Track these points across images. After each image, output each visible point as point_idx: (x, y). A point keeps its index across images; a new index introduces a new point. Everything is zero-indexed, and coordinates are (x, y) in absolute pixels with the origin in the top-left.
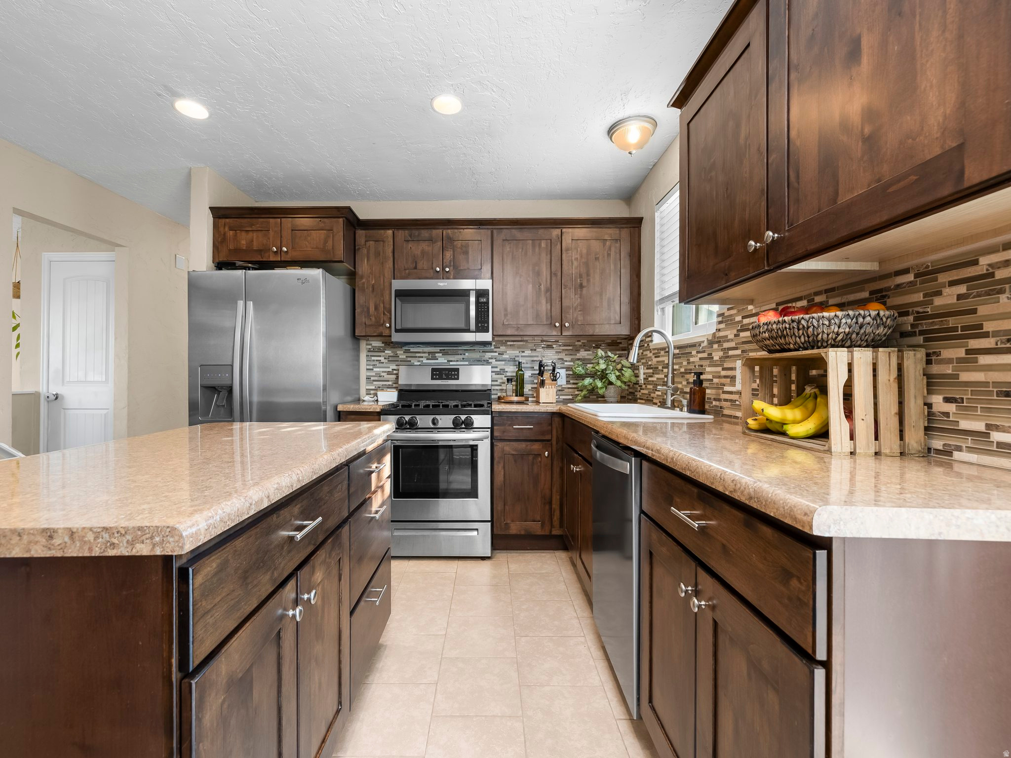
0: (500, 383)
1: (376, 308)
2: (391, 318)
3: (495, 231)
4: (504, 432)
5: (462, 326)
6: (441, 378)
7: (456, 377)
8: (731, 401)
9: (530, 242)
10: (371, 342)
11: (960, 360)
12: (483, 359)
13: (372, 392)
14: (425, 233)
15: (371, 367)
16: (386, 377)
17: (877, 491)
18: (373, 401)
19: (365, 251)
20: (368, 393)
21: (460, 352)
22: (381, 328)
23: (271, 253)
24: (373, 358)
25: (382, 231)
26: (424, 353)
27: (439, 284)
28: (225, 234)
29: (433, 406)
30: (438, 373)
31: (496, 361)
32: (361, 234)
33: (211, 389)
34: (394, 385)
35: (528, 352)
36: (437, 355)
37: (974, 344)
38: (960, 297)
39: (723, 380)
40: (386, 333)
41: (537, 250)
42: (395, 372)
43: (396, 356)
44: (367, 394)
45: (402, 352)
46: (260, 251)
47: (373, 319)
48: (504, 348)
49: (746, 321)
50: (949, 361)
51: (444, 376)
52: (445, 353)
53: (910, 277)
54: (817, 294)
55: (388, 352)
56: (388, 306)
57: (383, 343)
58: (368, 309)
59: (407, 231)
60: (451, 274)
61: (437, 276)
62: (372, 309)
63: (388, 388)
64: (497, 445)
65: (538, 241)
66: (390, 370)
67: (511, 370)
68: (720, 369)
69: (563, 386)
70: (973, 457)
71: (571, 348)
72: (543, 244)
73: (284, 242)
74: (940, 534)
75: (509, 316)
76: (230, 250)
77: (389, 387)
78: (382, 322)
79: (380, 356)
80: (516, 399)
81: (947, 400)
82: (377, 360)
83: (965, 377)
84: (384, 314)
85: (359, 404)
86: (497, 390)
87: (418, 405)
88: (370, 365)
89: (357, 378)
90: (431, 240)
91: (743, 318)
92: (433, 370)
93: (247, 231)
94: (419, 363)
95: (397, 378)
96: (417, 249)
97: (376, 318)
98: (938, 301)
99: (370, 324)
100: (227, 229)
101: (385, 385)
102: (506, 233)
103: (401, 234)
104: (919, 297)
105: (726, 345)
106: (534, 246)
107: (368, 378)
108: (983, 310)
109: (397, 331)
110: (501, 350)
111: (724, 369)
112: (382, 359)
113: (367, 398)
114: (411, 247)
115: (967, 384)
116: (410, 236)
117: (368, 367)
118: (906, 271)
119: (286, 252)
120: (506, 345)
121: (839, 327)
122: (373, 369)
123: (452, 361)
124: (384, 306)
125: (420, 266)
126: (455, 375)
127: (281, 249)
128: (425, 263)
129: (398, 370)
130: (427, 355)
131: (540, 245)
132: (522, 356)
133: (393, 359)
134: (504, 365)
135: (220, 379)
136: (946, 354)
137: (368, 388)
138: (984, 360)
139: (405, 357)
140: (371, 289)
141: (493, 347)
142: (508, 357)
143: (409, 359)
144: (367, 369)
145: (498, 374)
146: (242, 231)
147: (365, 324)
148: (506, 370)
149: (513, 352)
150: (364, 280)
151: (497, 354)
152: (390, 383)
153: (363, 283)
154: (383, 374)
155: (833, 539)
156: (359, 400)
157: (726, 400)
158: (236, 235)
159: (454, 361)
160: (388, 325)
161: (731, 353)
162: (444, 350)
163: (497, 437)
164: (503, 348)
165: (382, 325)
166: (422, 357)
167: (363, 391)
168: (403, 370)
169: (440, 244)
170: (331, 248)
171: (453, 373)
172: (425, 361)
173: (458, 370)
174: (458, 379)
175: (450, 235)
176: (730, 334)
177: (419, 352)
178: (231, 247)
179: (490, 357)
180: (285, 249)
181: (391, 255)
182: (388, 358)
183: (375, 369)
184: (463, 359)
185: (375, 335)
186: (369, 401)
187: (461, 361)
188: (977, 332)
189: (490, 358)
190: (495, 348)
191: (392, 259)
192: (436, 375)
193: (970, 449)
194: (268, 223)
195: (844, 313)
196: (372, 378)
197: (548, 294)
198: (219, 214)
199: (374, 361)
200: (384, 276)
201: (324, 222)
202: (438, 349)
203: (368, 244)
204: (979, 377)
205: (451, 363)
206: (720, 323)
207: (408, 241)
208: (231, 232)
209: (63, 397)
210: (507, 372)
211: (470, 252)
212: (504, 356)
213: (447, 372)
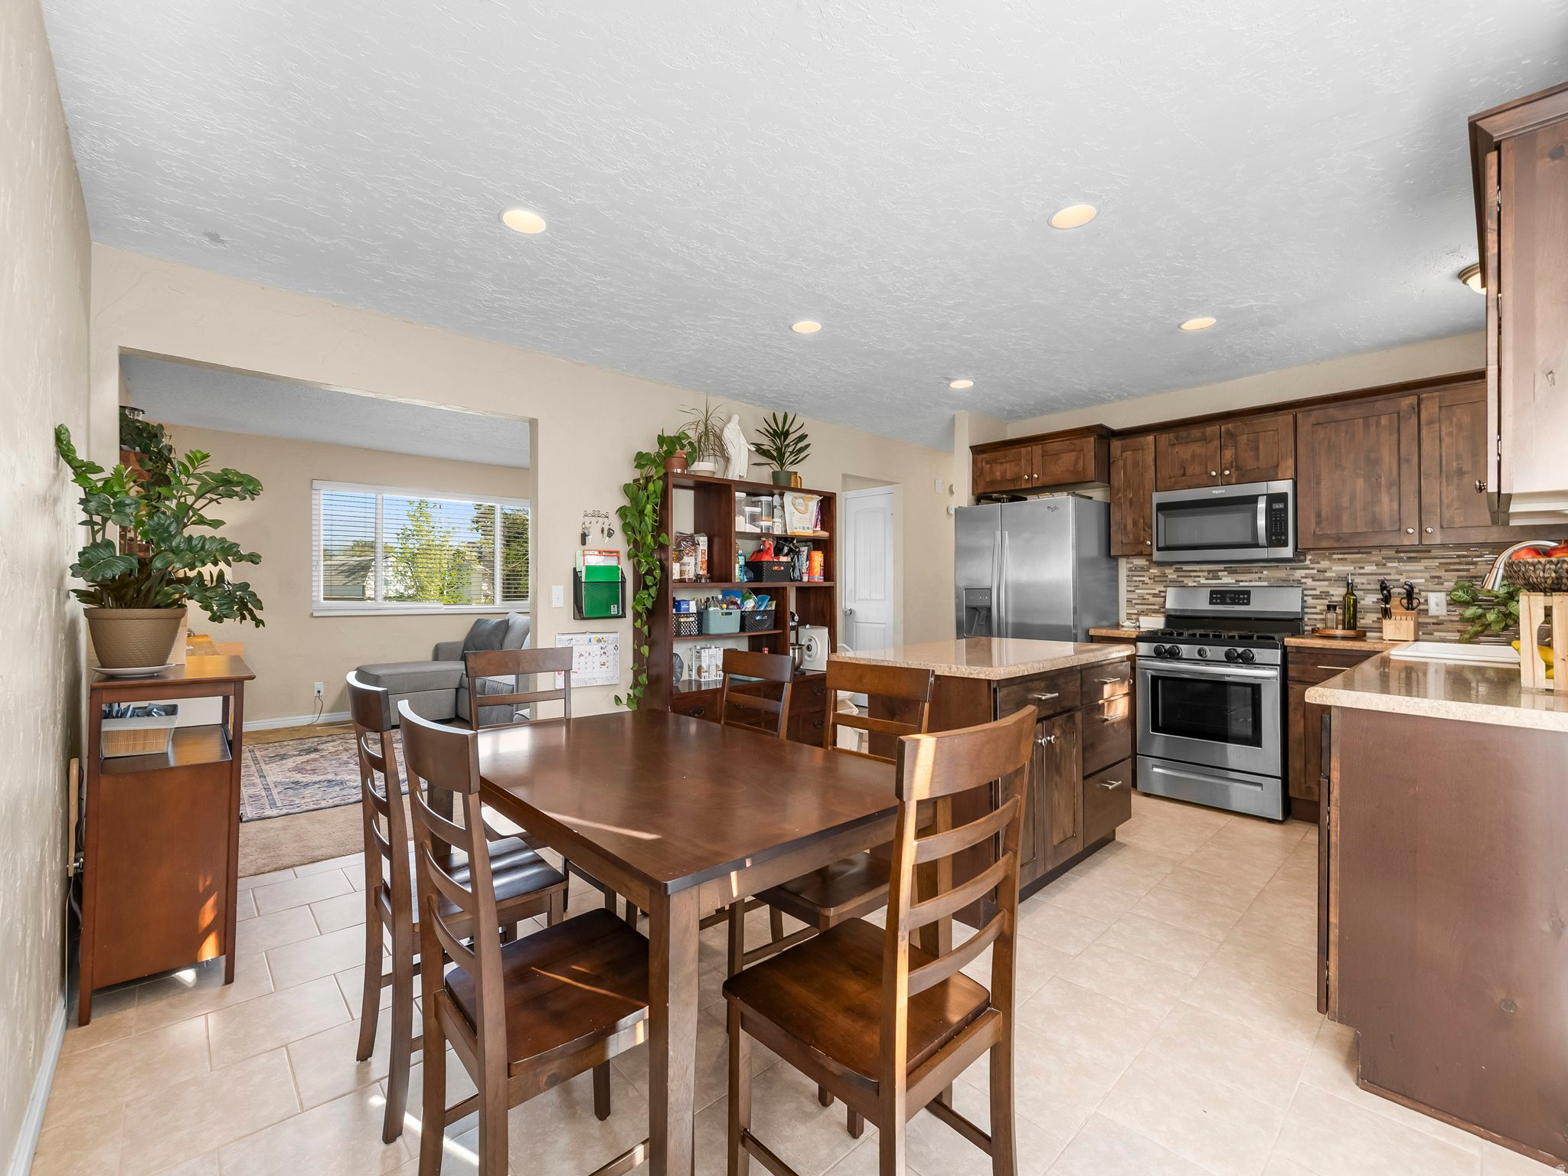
0: (1321, 610)
1: (1135, 524)
2: (1152, 535)
3: (1300, 415)
4: (1304, 672)
5: (1248, 539)
6: (1223, 603)
7: (1245, 601)
9: (1361, 420)
10: (1132, 560)
12: (1292, 578)
13: (1134, 617)
14: (1196, 433)
15: (1133, 589)
16: (1152, 599)
17: (1399, 692)
18: (1134, 627)
19: (1121, 463)
20: (1129, 616)
21: (1254, 570)
22: (1141, 546)
23: (1023, 481)
24: (1135, 578)
25: (1141, 439)
26: (1202, 571)
27: (1214, 492)
28: (982, 468)
29: (1201, 635)
30: (1219, 596)
31: (1313, 581)
32: (1116, 445)
33: (973, 610)
34: (1162, 610)
35: (1370, 568)
36: (1220, 573)
40: (1148, 551)
41: (1373, 429)
42: (1162, 594)
43: (1165, 575)
44: (1128, 619)
45: (1172, 571)
46: (1012, 480)
47: (1131, 537)
48: (1328, 562)
51: (1228, 600)
52: (1232, 572)
55: (1154, 571)
56: (1148, 521)
57: (1147, 561)
58: (1125, 526)
59: (1172, 435)
60: (1232, 477)
61: (1213, 483)
62: (1130, 526)
63: (1153, 612)
64: (1291, 688)
65: (1375, 418)
66: (1157, 592)
67: (1338, 593)
69: (1441, 618)
72: (1384, 421)
73: (1035, 469)
74: (1394, 709)
75: (1324, 523)
76: (987, 483)
77: (1156, 612)
78: (1142, 539)
79: (1144, 576)
80: (1339, 632)
82: (1139, 581)
84: (1144, 530)
85: (1118, 629)
86: (1315, 619)
87: (1182, 634)
88: (1131, 586)
89: (1116, 601)
90: (1204, 439)
92: (1212, 593)
93: (1001, 463)
94: (1195, 584)
95: (1165, 602)
96: (1184, 452)
97: (1134, 535)
99: (1127, 541)
100: (984, 463)
101: (1150, 609)
102: (1317, 414)
103: (1165, 438)
106: (1367, 426)
107: (1129, 601)
109: (1159, 549)
110: (1323, 566)
112: (1146, 579)
113: (1127, 623)
114: (1177, 452)
116: (1177, 439)
117: (1129, 589)
119: (1037, 478)
120: (1330, 559)
121: (1544, 572)
122: (1134, 591)
123: (1242, 581)
124: (1144, 522)
125: (1189, 471)
126: (1244, 599)
127: (1032, 476)
128: (1196, 468)
129: (1165, 592)
130: (1206, 574)
131: (1378, 423)
132: (1359, 574)
133: (1161, 579)
134: (1327, 586)
135: (980, 601)
137: (1128, 611)
139: (1175, 577)
140: (1128, 504)
141: (1308, 562)
142: (1334, 575)
143: (1181, 579)
144: (1128, 591)
145: (1317, 599)
146: (996, 463)
147: (1122, 542)
148: (1331, 593)
149: (1344, 568)
150: (1120, 495)
151: (1315, 571)
152: (1156, 607)
153: (1120, 498)
154: (1147, 597)
155: (1334, 712)
156: (1117, 626)
158: (991, 469)
159: (1246, 581)
160: (1149, 543)
162: (1231, 568)
163: (1293, 677)
164: (1324, 564)
165: (1142, 543)
166: (1199, 577)
167: (1123, 616)
168: (1171, 593)
169: (1217, 443)
170: (1081, 469)
171: (1242, 596)
172: (1203, 581)
173: (1248, 593)
174: (1248, 604)
175: (1231, 429)
177: (1195, 571)
178: (988, 480)
179: (1303, 575)
180: (1036, 476)
181: (1152, 463)
182: (1153, 578)
183: (1137, 591)
184: (1260, 578)
185: (1134, 553)
186: (1130, 627)
187: (1256, 581)
189: (1302, 578)
190: (1312, 563)
191: (1153, 468)
192: (1217, 598)
194: (1020, 453)
195: (1547, 559)
196: (1134, 601)
197: (1394, 490)
198: (977, 450)
199: (1136, 581)
200: (1144, 487)
201: (1074, 444)
202: (1222, 567)
203: (1124, 455)
205: (1241, 584)
207: (1174, 445)
208: (988, 466)
209: (855, 613)
210: (1333, 595)
211: (1261, 447)
212: (1328, 574)
213: (1233, 595)
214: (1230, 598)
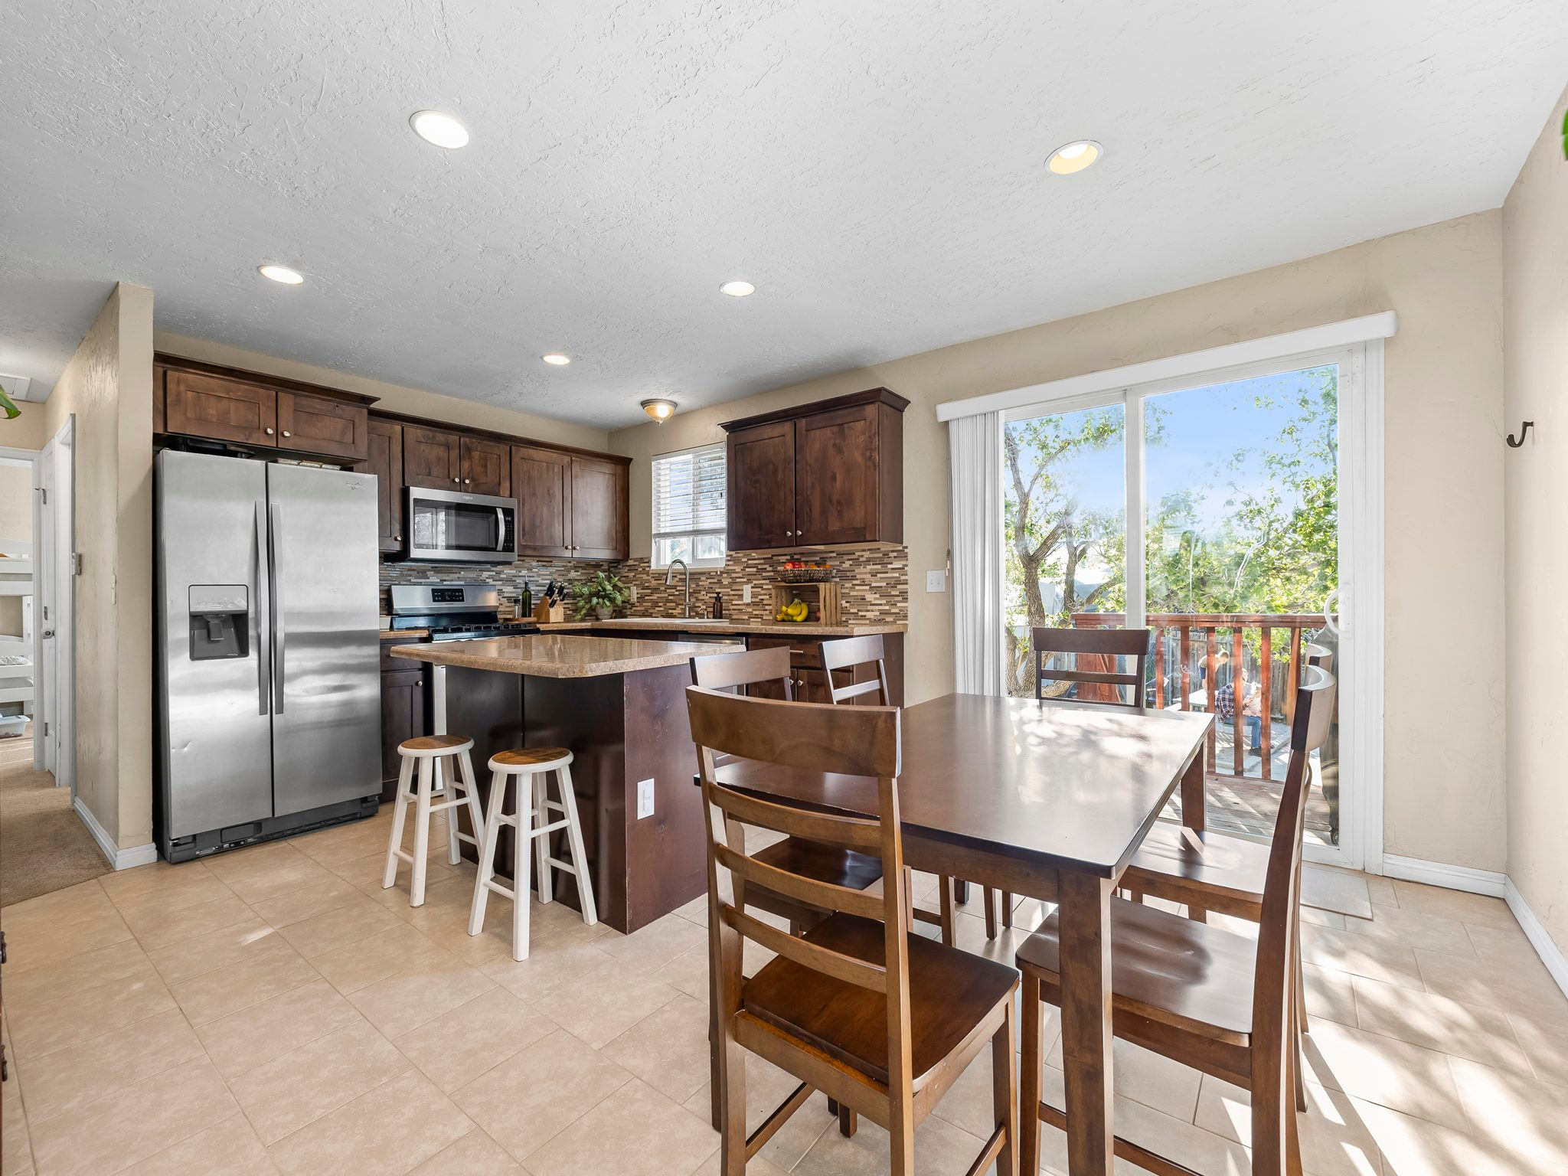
3: (513, 448)
6: (446, 600)
7: (460, 598)
8: (738, 610)
9: (545, 464)
11: (851, 588)
12: (481, 578)
14: (441, 437)
21: (455, 570)
22: (389, 540)
25: (388, 425)
26: (413, 570)
30: (441, 594)
31: (495, 581)
36: (426, 572)
37: (855, 582)
38: (850, 565)
39: (732, 597)
49: (750, 562)
50: (847, 588)
51: (448, 598)
52: (437, 571)
53: (835, 555)
54: (795, 554)
56: (396, 515)
59: (418, 431)
60: (469, 486)
61: (454, 488)
65: (552, 466)
67: (518, 593)
68: (729, 590)
70: (854, 622)
71: (563, 569)
72: (556, 469)
76: (188, 419)
78: (389, 533)
81: (846, 602)
83: (852, 593)
84: (392, 524)
90: (447, 446)
91: (748, 560)
92: (432, 590)
96: (431, 454)
97: (381, 529)
98: (844, 565)
100: (182, 388)
102: (524, 452)
103: (412, 432)
104: (838, 563)
105: (733, 575)
106: (548, 469)
108: (857, 571)
109: (416, 546)
111: (732, 590)
114: (423, 450)
115: (853, 596)
116: (423, 437)
118: (833, 552)
119: (289, 439)
123: (445, 580)
124: (391, 515)
125: (432, 472)
126: (459, 596)
128: (440, 471)
130: (415, 573)
131: (553, 469)
136: (846, 585)
138: (857, 588)
142: (505, 576)
157: (733, 610)
158: (199, 400)
159: (448, 581)
160: (399, 538)
161: (738, 580)
162: (436, 567)
165: (390, 537)
168: (396, 590)
169: (457, 451)
171: (456, 594)
173: (459, 591)
174: (463, 600)
175: (471, 444)
176: (738, 569)
177: (406, 570)
178: (190, 415)
181: (400, 455)
184: (459, 578)
187: (458, 581)
188: (854, 578)
189: (487, 578)
191: (401, 460)
192: (438, 596)
193: (853, 619)
197: (561, 517)
200: (391, 478)
202: (429, 566)
204: (855, 593)
205: (445, 583)
206: (728, 560)
207: (421, 442)
208: (190, 394)
211: (489, 466)
212: (502, 576)
213: (450, 593)
214: (449, 596)
